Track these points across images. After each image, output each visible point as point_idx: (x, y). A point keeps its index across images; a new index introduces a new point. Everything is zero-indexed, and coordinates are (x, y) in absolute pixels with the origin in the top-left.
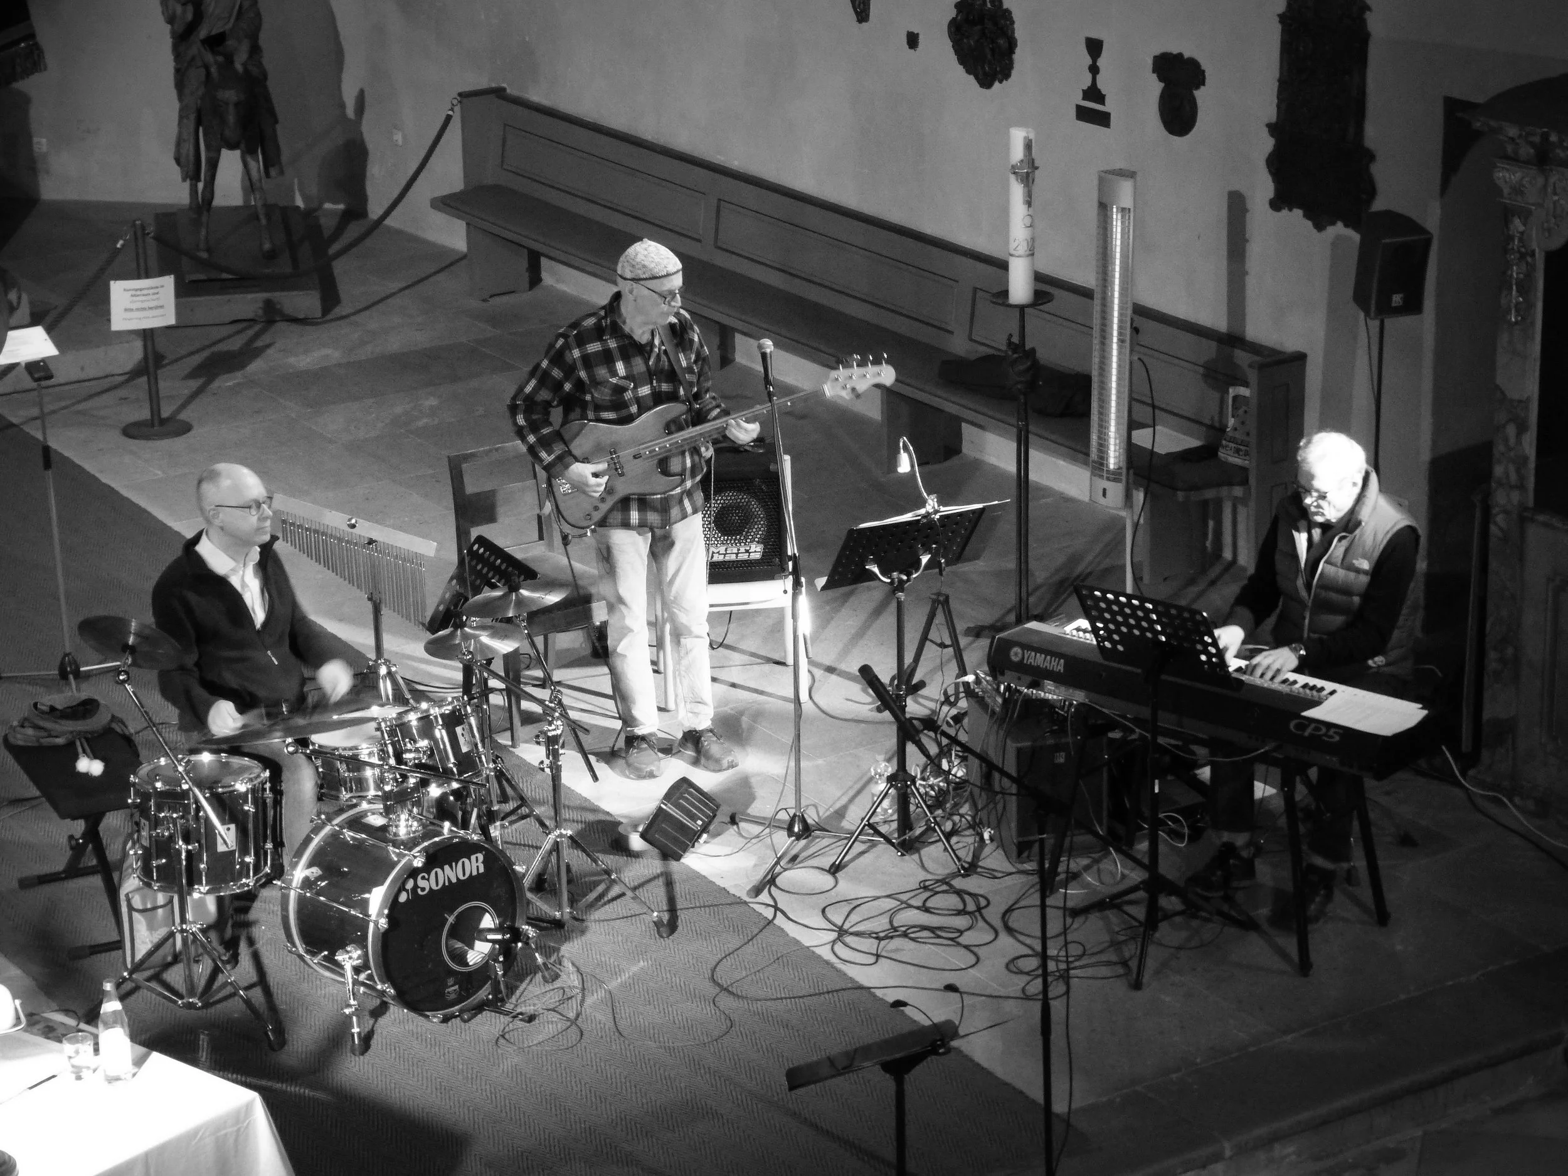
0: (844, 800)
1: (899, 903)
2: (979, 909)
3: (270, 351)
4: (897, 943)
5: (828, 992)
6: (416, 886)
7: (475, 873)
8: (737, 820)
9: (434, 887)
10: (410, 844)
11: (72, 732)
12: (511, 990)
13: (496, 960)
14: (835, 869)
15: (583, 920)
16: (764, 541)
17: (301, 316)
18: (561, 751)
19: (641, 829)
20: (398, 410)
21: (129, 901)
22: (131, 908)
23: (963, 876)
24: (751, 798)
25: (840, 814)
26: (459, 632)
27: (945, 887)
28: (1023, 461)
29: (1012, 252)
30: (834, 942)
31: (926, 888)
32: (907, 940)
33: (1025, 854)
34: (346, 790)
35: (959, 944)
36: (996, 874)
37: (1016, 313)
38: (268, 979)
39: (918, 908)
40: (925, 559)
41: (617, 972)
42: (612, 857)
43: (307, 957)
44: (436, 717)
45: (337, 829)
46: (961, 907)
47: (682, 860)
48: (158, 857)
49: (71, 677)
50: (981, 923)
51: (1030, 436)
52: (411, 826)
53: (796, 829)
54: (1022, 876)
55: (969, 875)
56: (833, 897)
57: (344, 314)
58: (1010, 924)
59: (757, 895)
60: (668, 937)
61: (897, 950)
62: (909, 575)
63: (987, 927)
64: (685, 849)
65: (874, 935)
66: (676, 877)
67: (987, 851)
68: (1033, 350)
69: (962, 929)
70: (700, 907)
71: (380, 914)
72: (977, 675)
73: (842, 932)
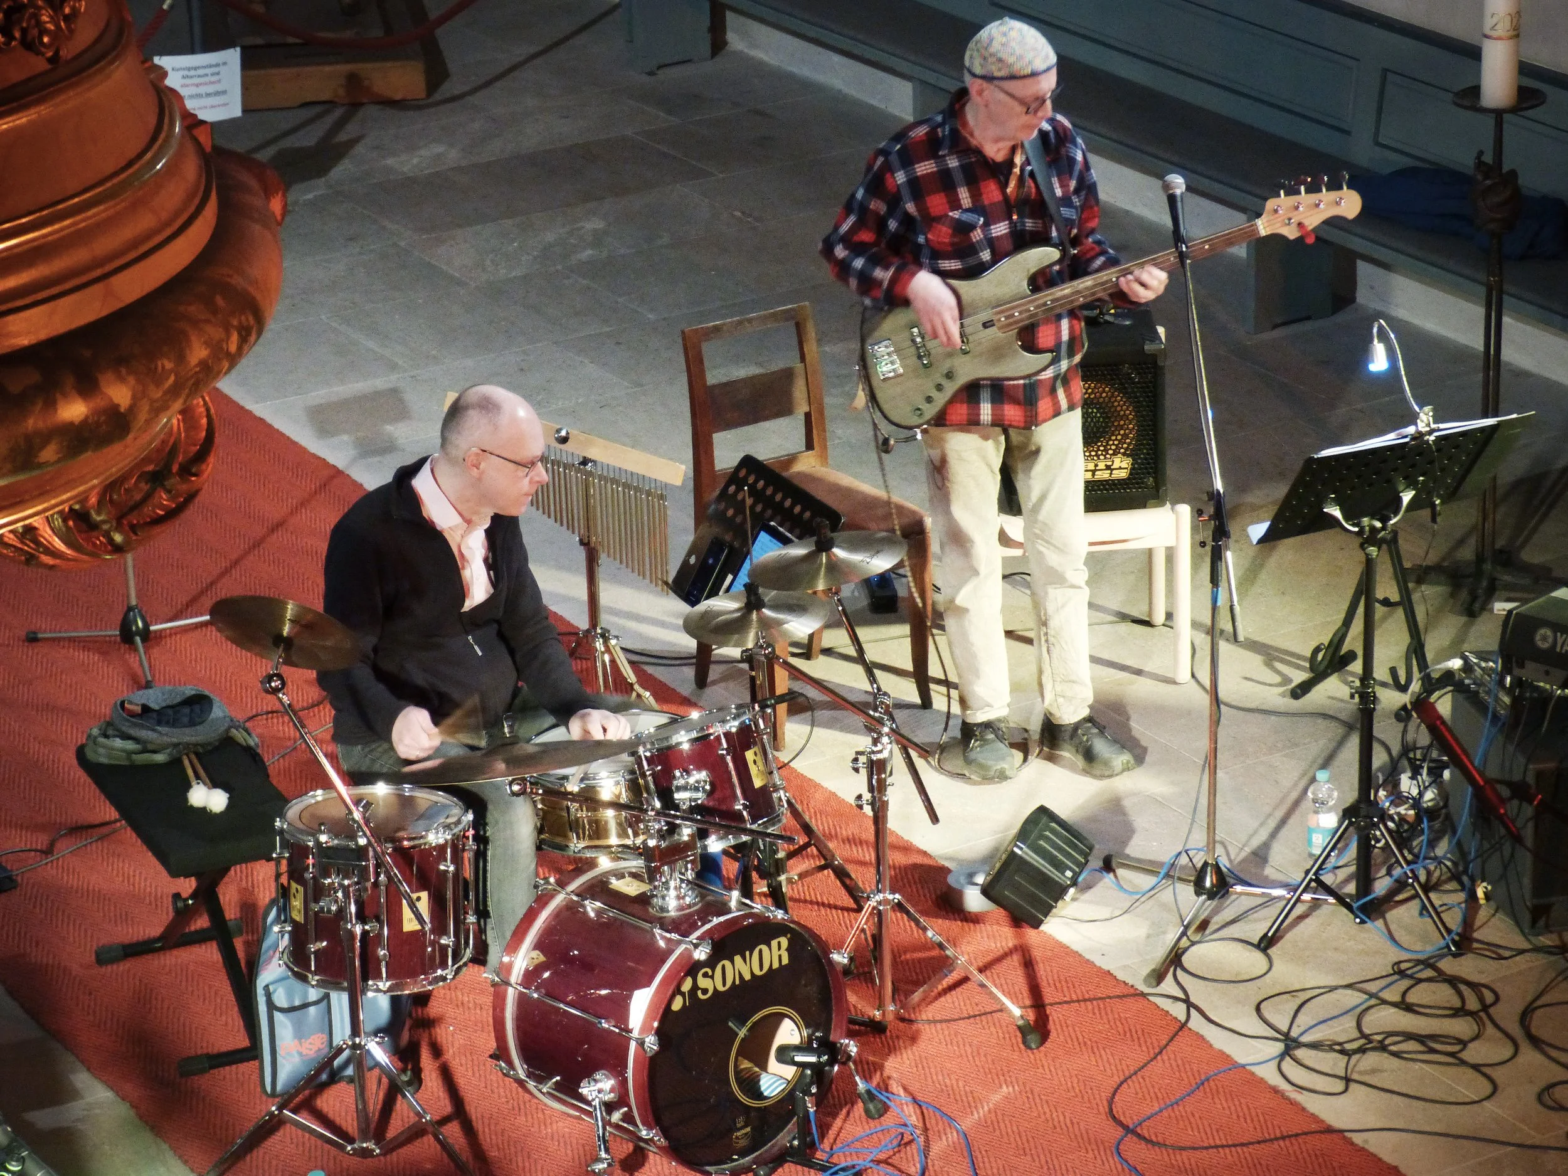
0: (1263, 836)
1: (1366, 997)
2: (1485, 1008)
3: (360, 149)
4: (1372, 1059)
5: (1283, 1138)
6: (695, 987)
7: (776, 965)
8: (1114, 865)
9: (721, 988)
10: (683, 926)
11: (176, 745)
12: (824, 1129)
13: (807, 1092)
14: (1266, 944)
15: (911, 1021)
16: (1130, 454)
17: (398, 97)
18: (889, 781)
19: (980, 879)
20: (550, 237)
21: (268, 996)
22: (271, 1006)
23: (1455, 956)
24: (1127, 832)
25: (1260, 856)
26: (754, 616)
27: (1429, 973)
28: (1493, 332)
29: (1487, 31)
30: (1282, 1056)
31: (1402, 974)
32: (1386, 1055)
33: (1541, 923)
34: (578, 838)
35: (1463, 1063)
36: (1501, 951)
37: (1490, 121)
38: (467, 1108)
39: (1394, 1005)
40: (1407, 497)
41: (971, 1105)
42: (940, 921)
43: (531, 1084)
44: (718, 738)
45: (575, 898)
46: (1457, 1003)
47: (1043, 927)
48: (318, 938)
49: (138, 639)
50: (1490, 1030)
51: (1505, 297)
52: (683, 898)
53: (1208, 884)
54: (1540, 956)
55: (1461, 955)
56: (1268, 986)
57: (456, 92)
58: (1534, 1031)
59: (1158, 984)
60: (1038, 1048)
61: (1373, 1071)
62: (1384, 520)
63: (1499, 1034)
64: (1047, 910)
65: (1337, 1047)
66: (1037, 954)
67: (1483, 914)
68: (1513, 174)
69: (1466, 1038)
70: (1078, 1001)
71: (645, 1029)
72: (1465, 659)
73: (1290, 1044)
